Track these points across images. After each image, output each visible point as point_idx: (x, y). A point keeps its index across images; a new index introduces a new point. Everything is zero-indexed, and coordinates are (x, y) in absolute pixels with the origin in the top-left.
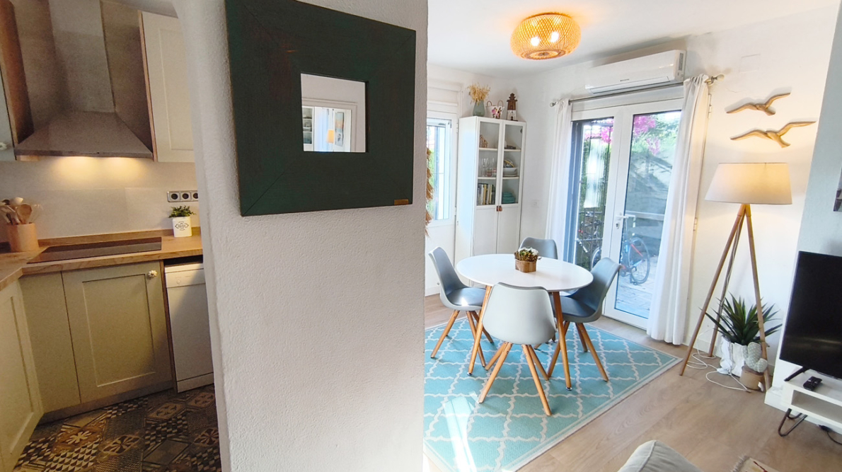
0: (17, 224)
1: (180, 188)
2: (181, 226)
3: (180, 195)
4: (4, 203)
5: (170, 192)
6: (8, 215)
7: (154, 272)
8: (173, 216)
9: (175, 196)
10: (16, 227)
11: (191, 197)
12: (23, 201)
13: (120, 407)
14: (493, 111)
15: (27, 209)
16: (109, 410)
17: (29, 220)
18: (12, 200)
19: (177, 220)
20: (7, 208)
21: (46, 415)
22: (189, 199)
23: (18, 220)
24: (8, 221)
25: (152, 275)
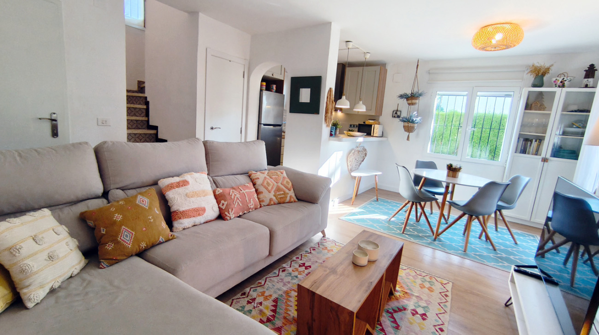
14: (555, 82)
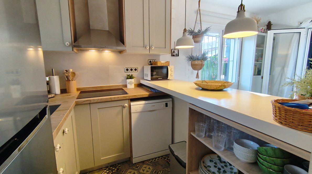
0: (70, 81)
1: (129, 67)
2: (131, 83)
3: (129, 69)
4: (66, 71)
5: (126, 68)
6: (67, 77)
7: (126, 105)
8: (128, 78)
9: (127, 70)
10: (70, 82)
11: (134, 70)
12: (72, 71)
13: (109, 169)
14: (261, 30)
15: (74, 74)
16: (105, 170)
17: (74, 79)
18: (69, 70)
19: (129, 81)
20: (67, 73)
21: (81, 171)
22: (133, 71)
23: (70, 80)
24: (67, 79)
25: (126, 106)
